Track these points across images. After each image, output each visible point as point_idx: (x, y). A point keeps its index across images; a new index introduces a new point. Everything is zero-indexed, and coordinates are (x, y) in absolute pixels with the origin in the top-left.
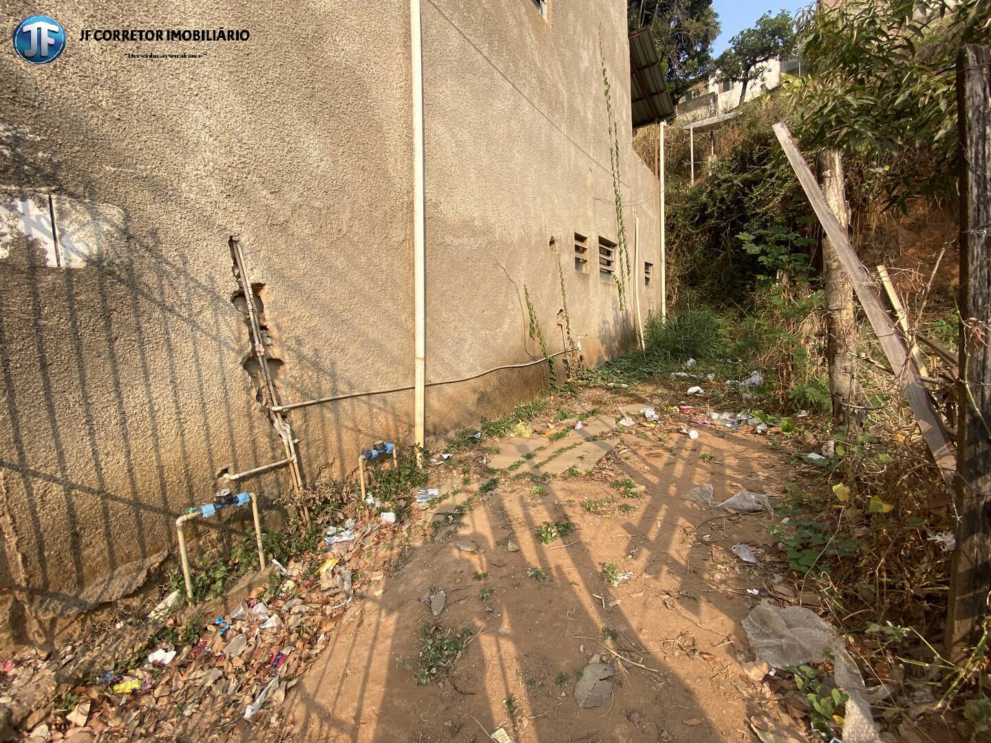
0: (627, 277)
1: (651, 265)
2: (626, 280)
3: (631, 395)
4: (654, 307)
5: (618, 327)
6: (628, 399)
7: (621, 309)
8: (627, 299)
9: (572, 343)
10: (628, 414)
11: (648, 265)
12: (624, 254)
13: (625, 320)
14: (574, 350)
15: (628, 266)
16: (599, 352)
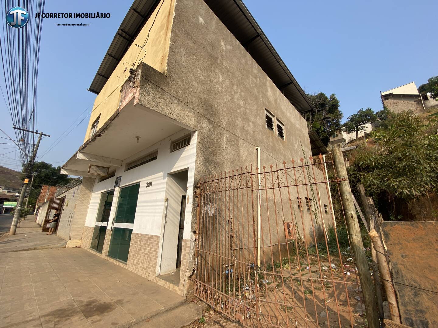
0: (317, 211)
1: (327, 205)
2: (317, 212)
3: (325, 259)
4: (331, 223)
5: (316, 231)
6: (324, 260)
7: (317, 223)
8: (319, 220)
9: (300, 236)
10: (325, 266)
11: (325, 206)
12: (315, 203)
13: (319, 228)
14: (301, 239)
15: (317, 207)
16: (310, 240)
